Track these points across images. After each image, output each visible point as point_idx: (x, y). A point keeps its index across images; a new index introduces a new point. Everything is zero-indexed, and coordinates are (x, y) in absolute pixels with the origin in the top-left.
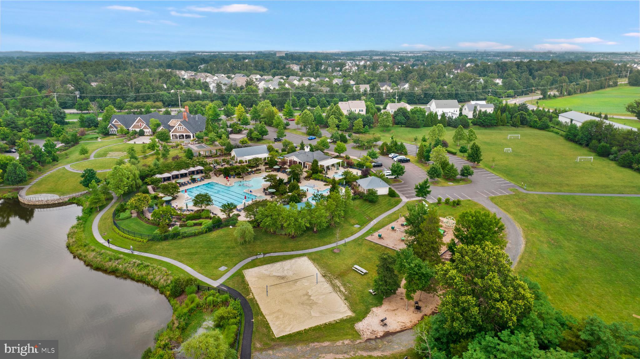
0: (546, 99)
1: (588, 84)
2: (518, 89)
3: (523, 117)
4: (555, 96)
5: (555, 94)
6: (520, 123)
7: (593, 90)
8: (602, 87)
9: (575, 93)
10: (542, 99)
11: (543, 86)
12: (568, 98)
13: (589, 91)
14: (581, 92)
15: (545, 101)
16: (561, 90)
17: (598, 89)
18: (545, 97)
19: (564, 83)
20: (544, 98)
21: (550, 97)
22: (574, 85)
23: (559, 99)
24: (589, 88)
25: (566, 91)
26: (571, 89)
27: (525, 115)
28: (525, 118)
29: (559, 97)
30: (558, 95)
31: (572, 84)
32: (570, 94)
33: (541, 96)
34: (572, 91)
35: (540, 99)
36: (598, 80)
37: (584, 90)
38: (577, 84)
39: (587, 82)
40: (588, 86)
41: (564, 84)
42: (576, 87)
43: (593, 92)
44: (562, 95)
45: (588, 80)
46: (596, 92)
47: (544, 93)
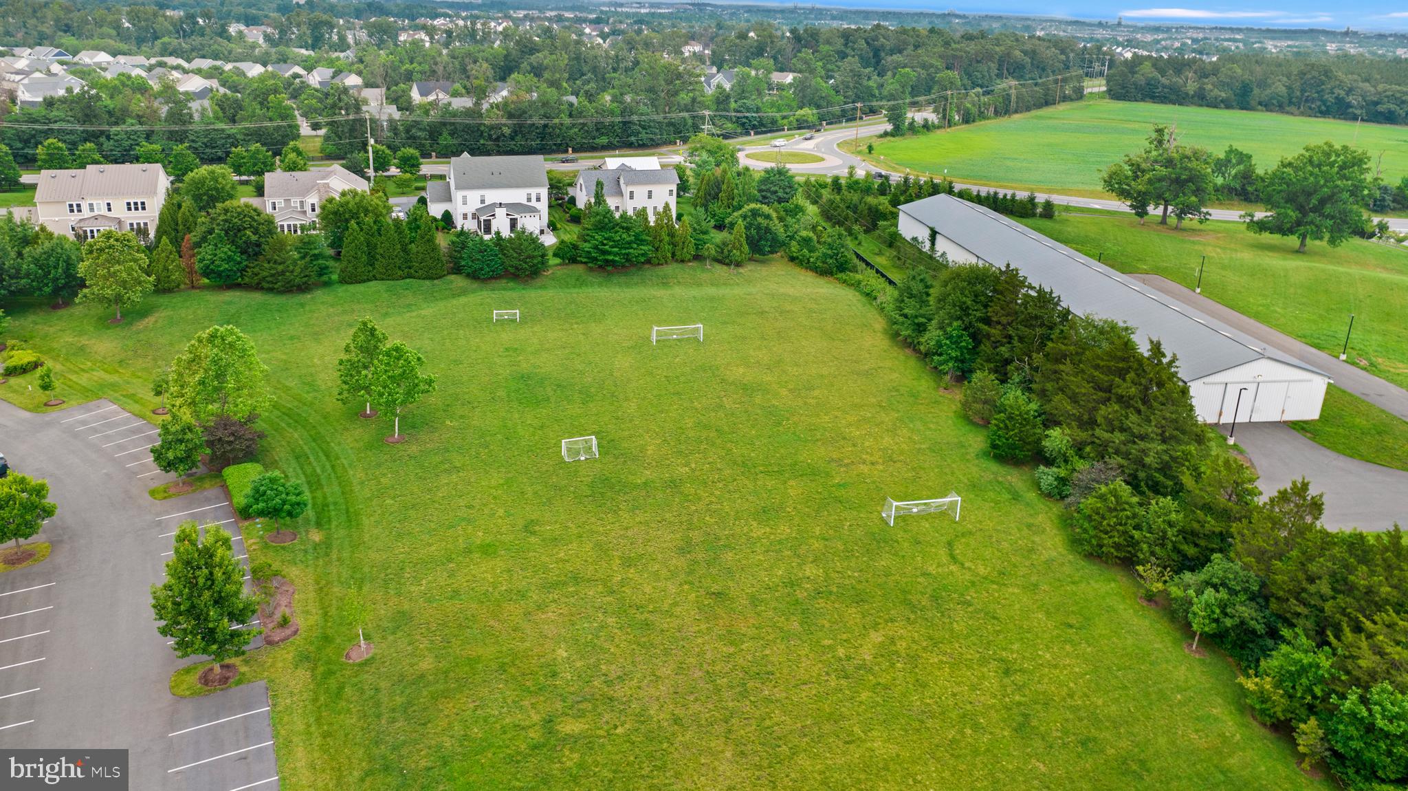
0: (902, 135)
1: (1013, 91)
2: (830, 104)
3: (759, 228)
4: (927, 127)
5: (926, 120)
6: (746, 248)
7: (1028, 109)
8: (1047, 102)
9: (982, 116)
10: (892, 134)
11: (892, 97)
12: (962, 133)
13: (1016, 112)
14: (997, 113)
15: (898, 142)
16: (945, 110)
17: (1039, 106)
18: (899, 129)
19: (951, 88)
20: (897, 132)
21: (912, 128)
22: (978, 95)
23: (939, 133)
24: (1017, 103)
25: (958, 112)
26: (969, 105)
27: (768, 217)
28: (768, 230)
29: (939, 127)
30: (936, 121)
31: (972, 92)
32: (967, 119)
33: (889, 127)
34: (974, 110)
35: (886, 134)
36: (1040, 81)
37: (1004, 109)
38: (986, 93)
39: (1010, 87)
40: (1013, 98)
41: (949, 92)
42: (985, 99)
43: (1028, 114)
44: (947, 122)
45: (1014, 83)
46: (1034, 113)
47: (895, 117)
